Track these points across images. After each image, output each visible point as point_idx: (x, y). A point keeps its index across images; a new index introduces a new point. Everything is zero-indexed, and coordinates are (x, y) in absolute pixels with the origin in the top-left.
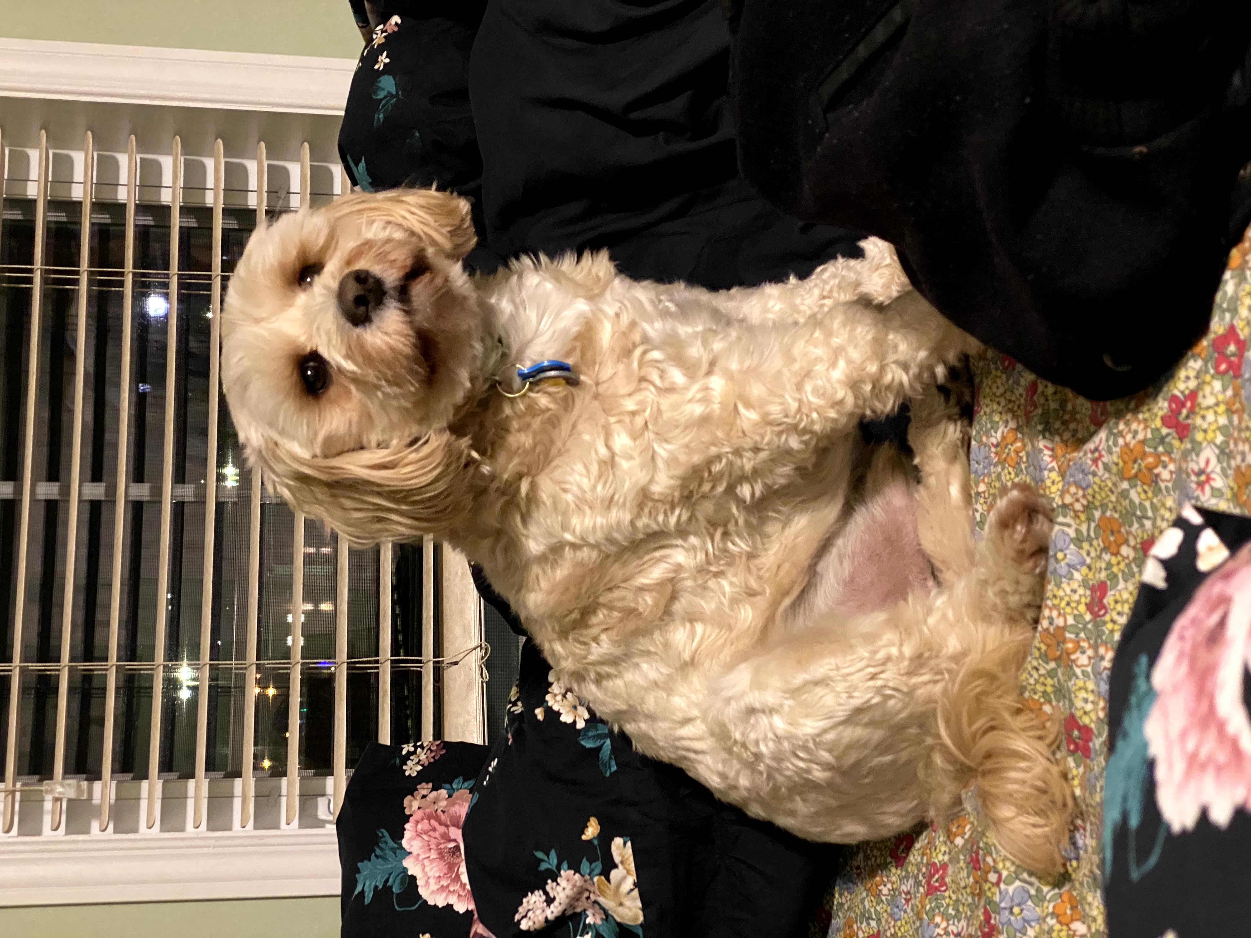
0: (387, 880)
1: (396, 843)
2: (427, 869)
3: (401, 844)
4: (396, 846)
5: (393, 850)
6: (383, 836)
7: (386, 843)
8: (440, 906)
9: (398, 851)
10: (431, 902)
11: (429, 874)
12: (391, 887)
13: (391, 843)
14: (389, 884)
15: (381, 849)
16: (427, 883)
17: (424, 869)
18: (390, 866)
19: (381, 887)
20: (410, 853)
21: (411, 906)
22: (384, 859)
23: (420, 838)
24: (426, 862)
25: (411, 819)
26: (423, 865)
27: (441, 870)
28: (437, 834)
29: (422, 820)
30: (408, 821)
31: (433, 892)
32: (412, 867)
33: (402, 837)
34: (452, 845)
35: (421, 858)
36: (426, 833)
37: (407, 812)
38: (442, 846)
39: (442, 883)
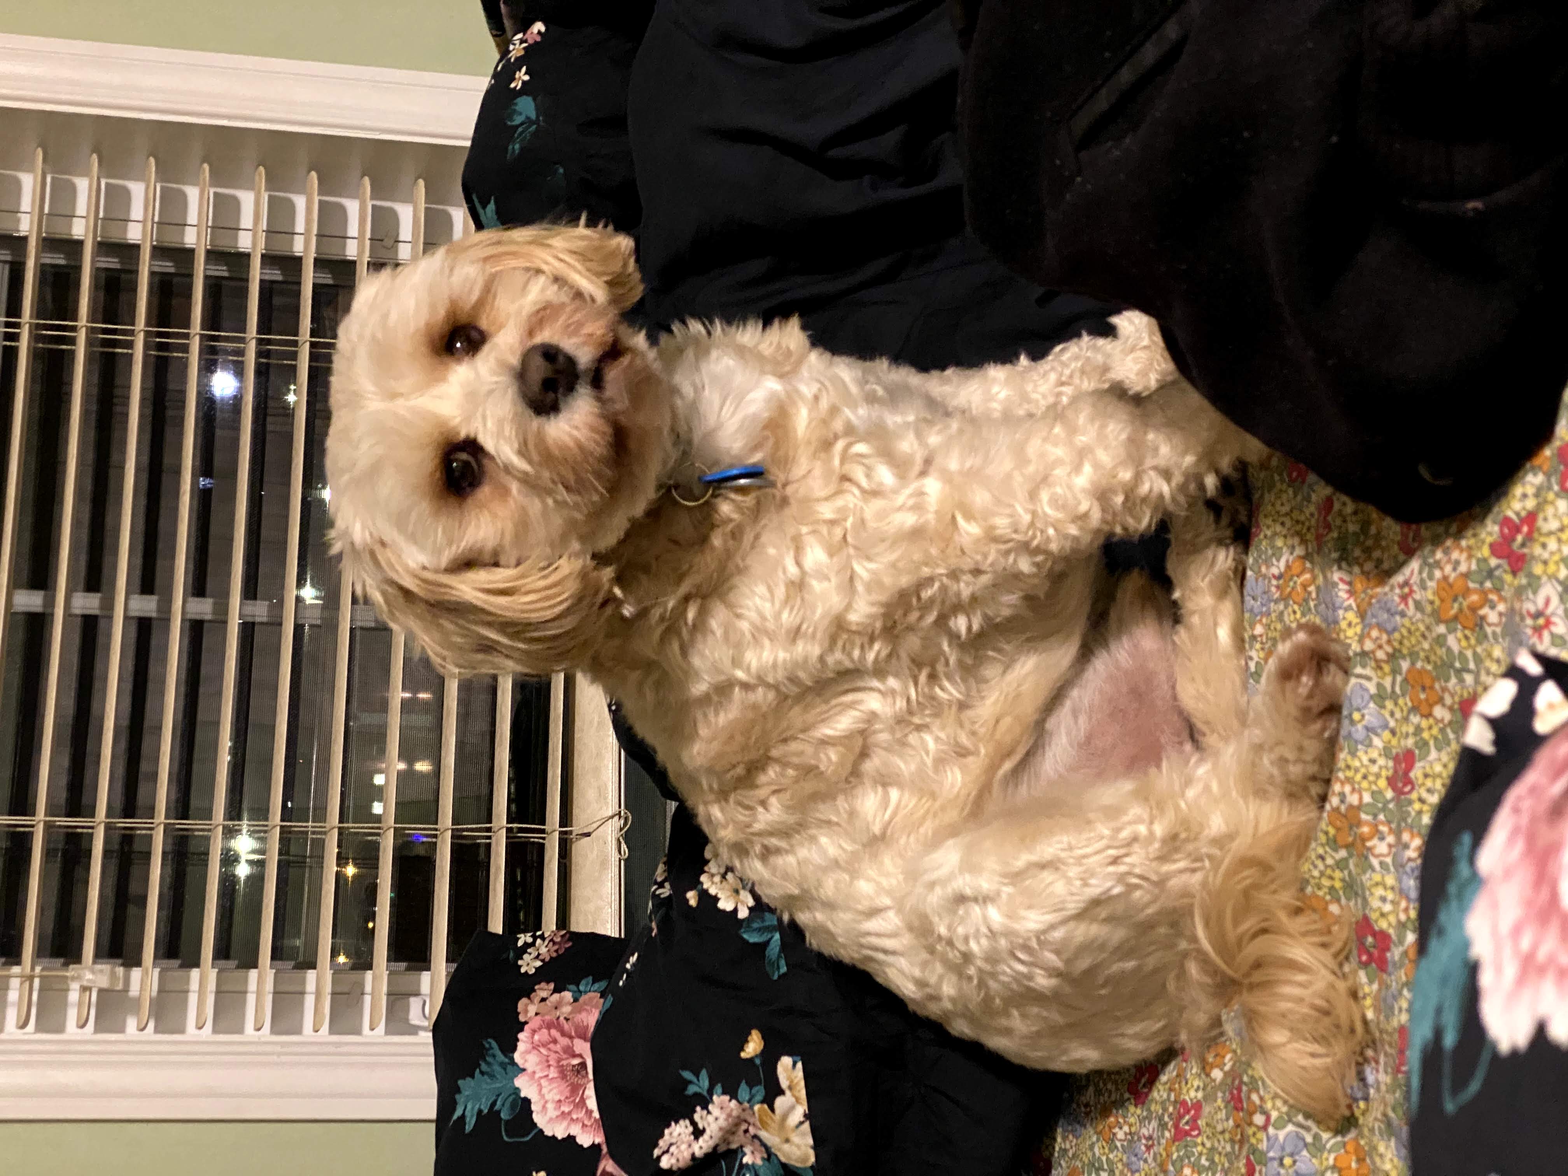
0: (494, 1103)
1: (506, 1056)
2: (544, 1091)
3: (512, 1059)
4: (507, 1060)
5: (503, 1066)
6: (491, 1048)
7: (494, 1056)
8: (560, 1138)
9: (509, 1067)
10: (548, 1133)
11: (547, 1097)
12: (499, 1112)
13: (501, 1057)
14: (497, 1107)
15: (488, 1064)
16: (544, 1107)
17: (540, 1090)
18: (498, 1085)
19: (486, 1111)
20: (524, 1070)
21: (523, 1136)
22: (492, 1076)
23: (535, 1052)
24: (544, 1082)
25: (526, 1027)
26: (540, 1085)
27: (561, 1093)
28: (558, 1048)
29: (540, 1029)
30: (522, 1030)
31: (551, 1120)
32: (525, 1087)
33: (514, 1049)
34: (576, 1061)
35: (537, 1076)
36: (544, 1046)
37: (522, 1018)
38: (564, 1063)
39: (563, 1108)
